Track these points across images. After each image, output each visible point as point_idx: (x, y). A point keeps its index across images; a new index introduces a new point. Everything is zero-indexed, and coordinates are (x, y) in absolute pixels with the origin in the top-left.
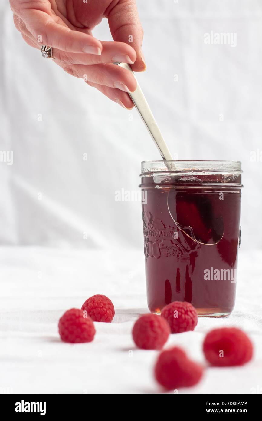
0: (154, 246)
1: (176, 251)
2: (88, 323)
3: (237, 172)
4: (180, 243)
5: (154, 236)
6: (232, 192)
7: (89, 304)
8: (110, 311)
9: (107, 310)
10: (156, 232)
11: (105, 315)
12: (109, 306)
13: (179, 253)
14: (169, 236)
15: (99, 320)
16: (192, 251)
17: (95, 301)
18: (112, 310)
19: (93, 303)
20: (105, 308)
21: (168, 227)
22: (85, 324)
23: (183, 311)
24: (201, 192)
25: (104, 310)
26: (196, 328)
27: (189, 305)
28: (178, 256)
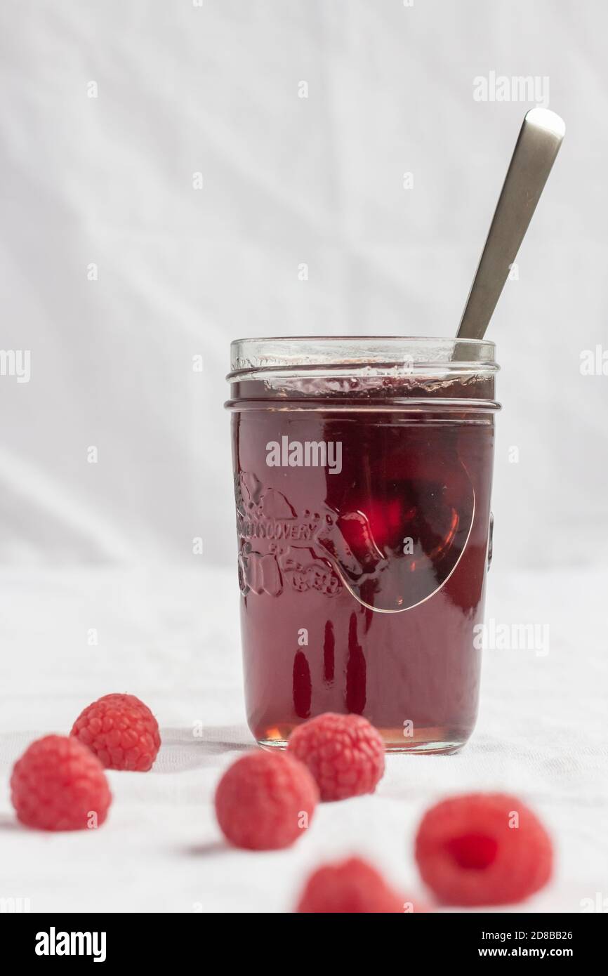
0: (265, 563)
1: (324, 577)
2: (92, 774)
3: (484, 369)
4: (334, 555)
5: (264, 536)
6: (471, 421)
7: (92, 721)
8: (149, 737)
9: (140, 736)
10: (270, 527)
11: (136, 749)
12: (147, 724)
13: (332, 583)
14: (305, 536)
15: (120, 767)
16: (365, 577)
17: (109, 713)
18: (153, 736)
19: (102, 718)
20: (135, 729)
21: (304, 513)
22: (84, 777)
23: (347, 740)
24: (390, 422)
25: (131, 736)
26: (381, 786)
27: (362, 721)
28: (329, 590)
